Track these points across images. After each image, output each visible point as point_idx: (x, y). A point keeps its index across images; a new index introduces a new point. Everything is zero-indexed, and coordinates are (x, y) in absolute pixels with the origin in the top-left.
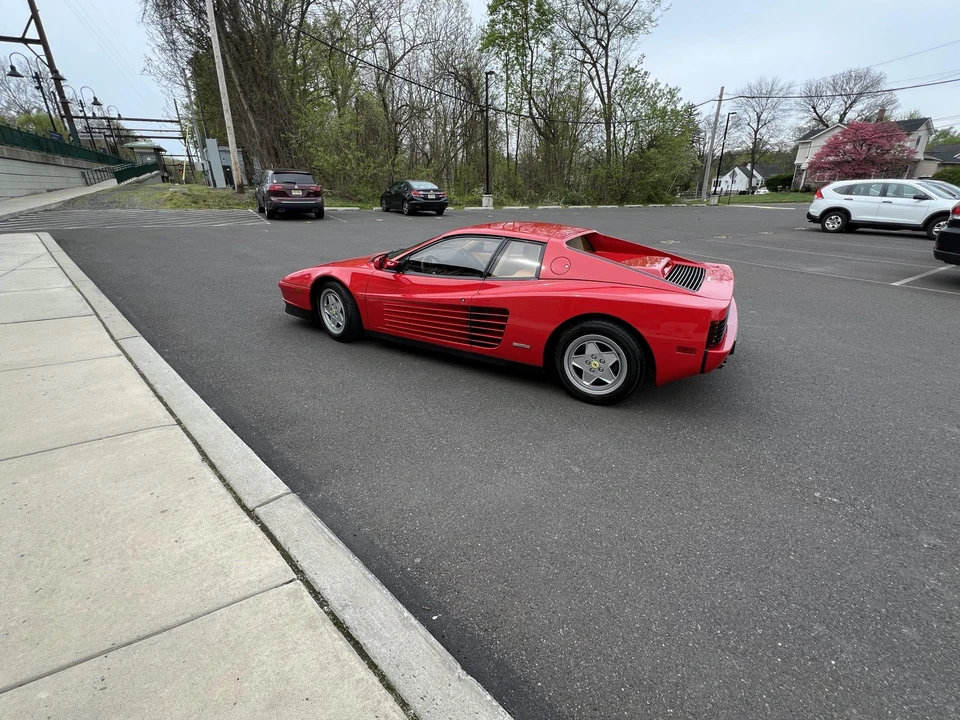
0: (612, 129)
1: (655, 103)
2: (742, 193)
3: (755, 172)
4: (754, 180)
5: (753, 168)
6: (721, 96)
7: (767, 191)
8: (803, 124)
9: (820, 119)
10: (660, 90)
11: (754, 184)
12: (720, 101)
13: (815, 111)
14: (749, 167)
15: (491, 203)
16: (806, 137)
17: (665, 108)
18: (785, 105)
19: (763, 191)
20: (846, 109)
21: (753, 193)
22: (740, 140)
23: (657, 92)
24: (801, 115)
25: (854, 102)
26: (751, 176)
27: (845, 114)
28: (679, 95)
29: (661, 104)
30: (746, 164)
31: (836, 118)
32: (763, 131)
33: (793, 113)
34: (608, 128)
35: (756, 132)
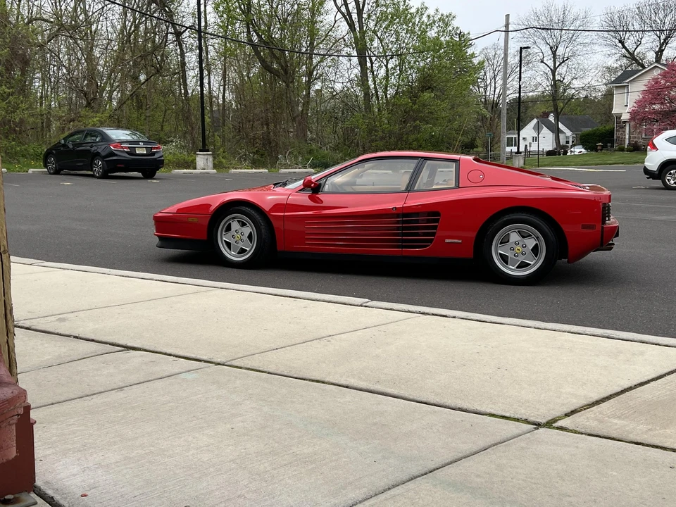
1: (425, 32)
2: (549, 153)
3: (561, 126)
4: (561, 136)
5: (557, 119)
6: (507, 25)
7: (583, 150)
8: (612, 62)
9: (632, 57)
10: (429, 16)
11: (562, 142)
12: (507, 31)
13: (624, 47)
14: (552, 118)
15: (210, 164)
16: (619, 79)
17: (437, 38)
18: (582, 38)
19: (578, 150)
20: (661, 45)
21: (565, 153)
22: (536, 81)
23: (425, 19)
24: (607, 50)
25: (669, 37)
26: (557, 132)
27: (661, 51)
28: (455, 23)
29: (432, 33)
30: (546, 115)
31: (651, 56)
32: (562, 70)
33: (596, 47)
34: (362, 63)
35: (554, 72)
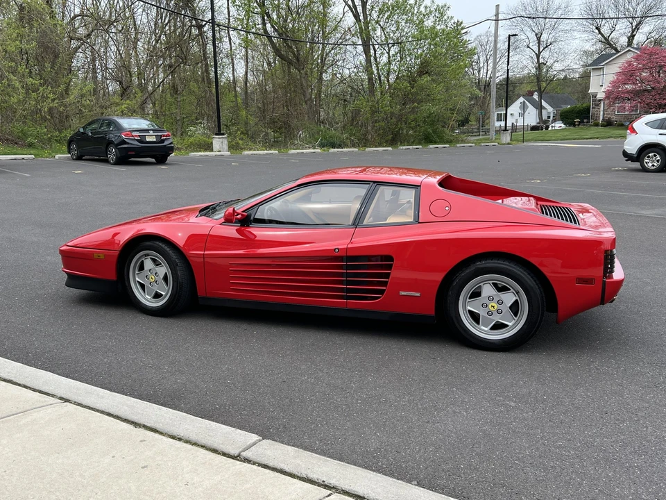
0: (372, 51)
1: (422, 22)
2: (534, 128)
3: (544, 103)
4: (544, 113)
5: (540, 97)
6: (497, 15)
7: (562, 125)
8: (588, 47)
9: (607, 42)
10: (426, 7)
11: (545, 117)
12: (497, 20)
13: (600, 33)
14: (536, 96)
15: (226, 147)
16: (596, 62)
17: (434, 28)
18: (565, 25)
19: (559, 125)
20: (633, 31)
21: (547, 128)
22: (523, 64)
23: (422, 9)
24: (585, 36)
25: (639, 24)
26: (540, 108)
27: (633, 36)
28: (449, 13)
29: (429, 23)
30: (531, 93)
31: (624, 41)
32: (545, 54)
33: (575, 33)
34: (367, 51)
35: (538, 56)
